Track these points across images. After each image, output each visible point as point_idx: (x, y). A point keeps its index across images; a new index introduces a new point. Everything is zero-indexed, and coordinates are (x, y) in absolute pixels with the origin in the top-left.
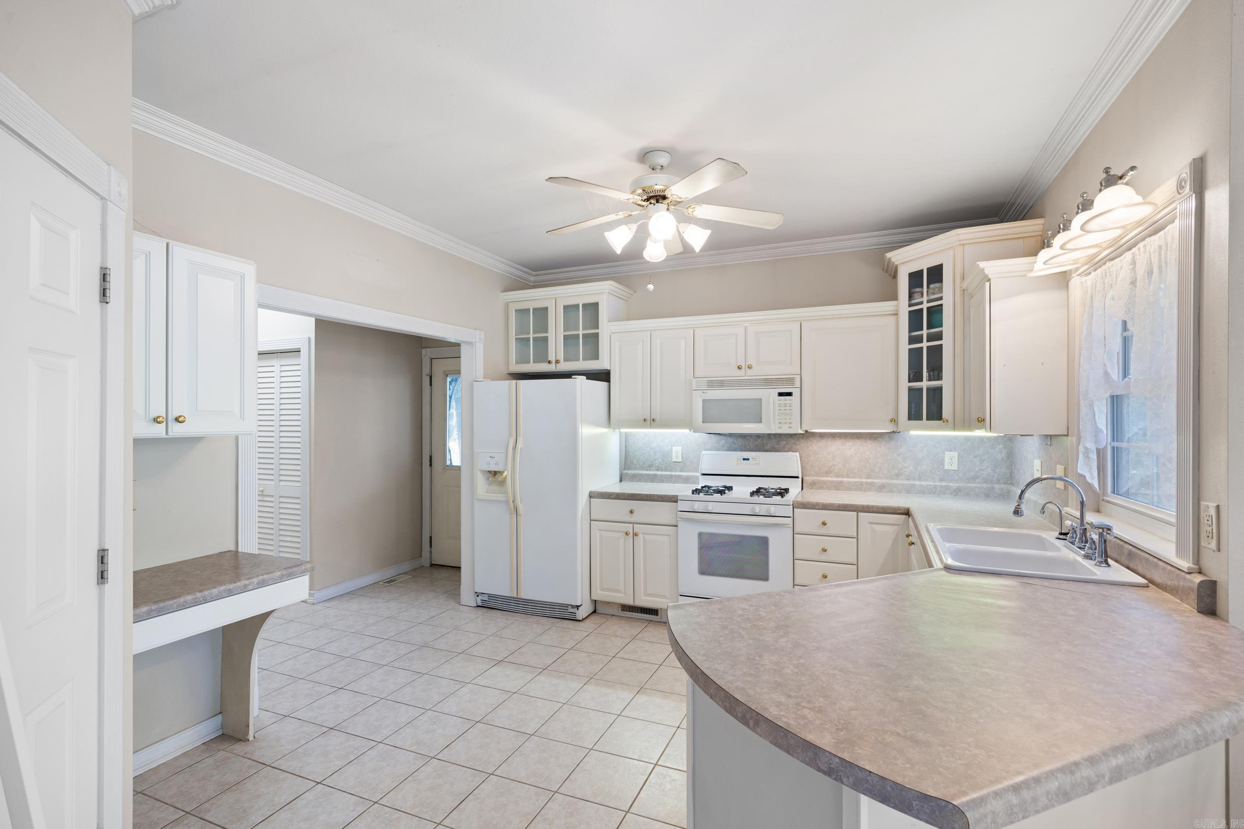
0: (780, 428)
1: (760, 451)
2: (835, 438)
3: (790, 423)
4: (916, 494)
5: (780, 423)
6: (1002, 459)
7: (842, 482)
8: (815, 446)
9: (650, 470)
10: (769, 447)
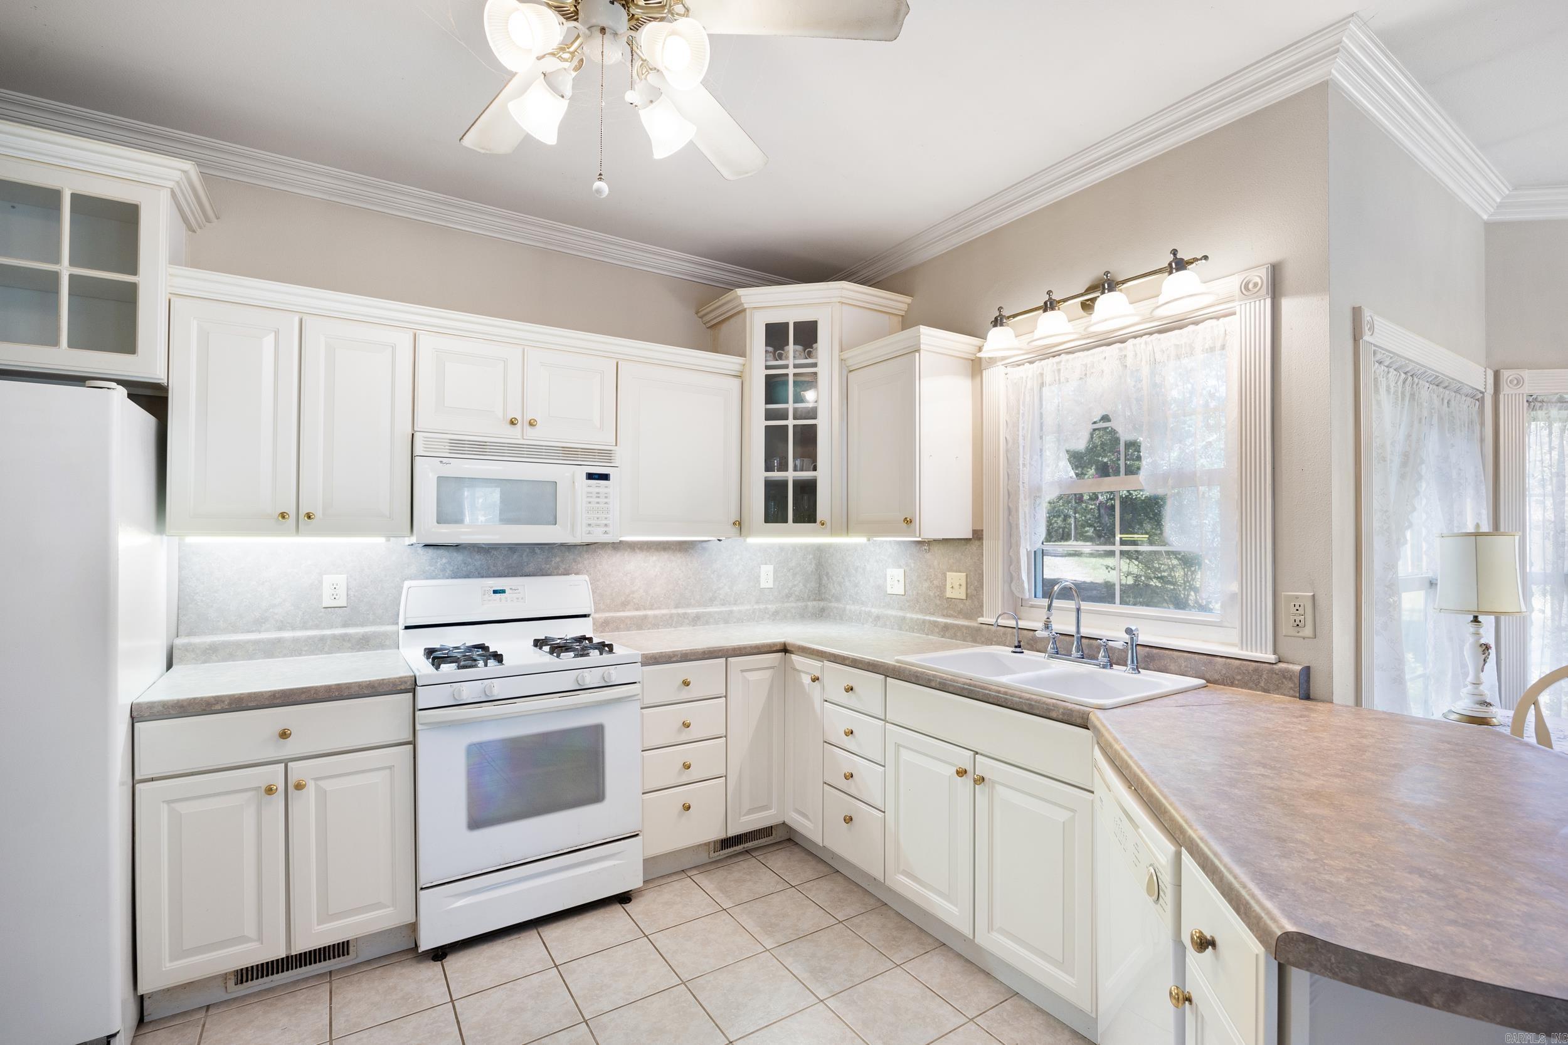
0: (589, 533)
1: (515, 575)
2: (634, 550)
3: (606, 525)
4: (734, 623)
5: (589, 525)
6: (812, 572)
7: (645, 617)
8: (609, 563)
9: (260, 632)
10: (531, 568)
